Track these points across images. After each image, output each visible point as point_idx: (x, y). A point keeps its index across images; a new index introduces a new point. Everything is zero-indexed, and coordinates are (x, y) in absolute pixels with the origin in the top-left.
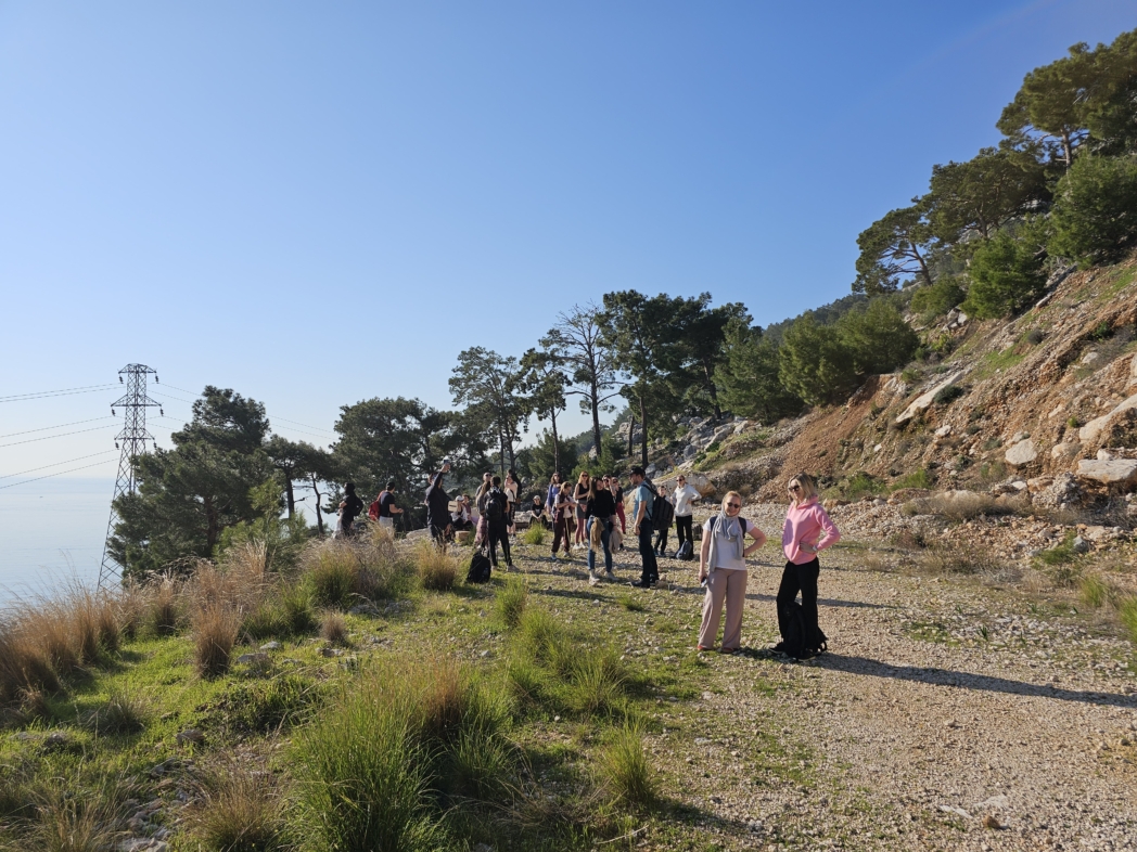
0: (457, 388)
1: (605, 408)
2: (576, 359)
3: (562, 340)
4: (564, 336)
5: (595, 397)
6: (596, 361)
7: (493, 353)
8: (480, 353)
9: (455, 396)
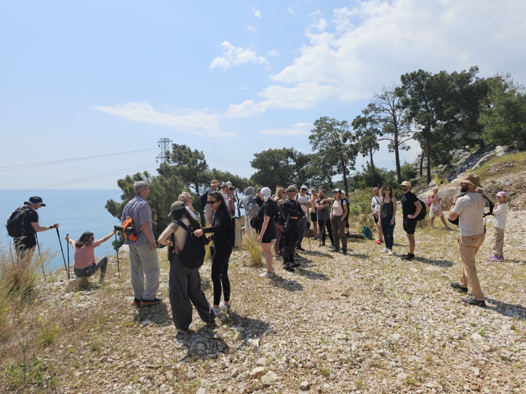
0: (314, 141)
1: (404, 148)
2: (385, 120)
3: (376, 109)
4: (377, 107)
5: (397, 142)
6: (397, 120)
7: (334, 119)
8: (326, 120)
9: (312, 145)
